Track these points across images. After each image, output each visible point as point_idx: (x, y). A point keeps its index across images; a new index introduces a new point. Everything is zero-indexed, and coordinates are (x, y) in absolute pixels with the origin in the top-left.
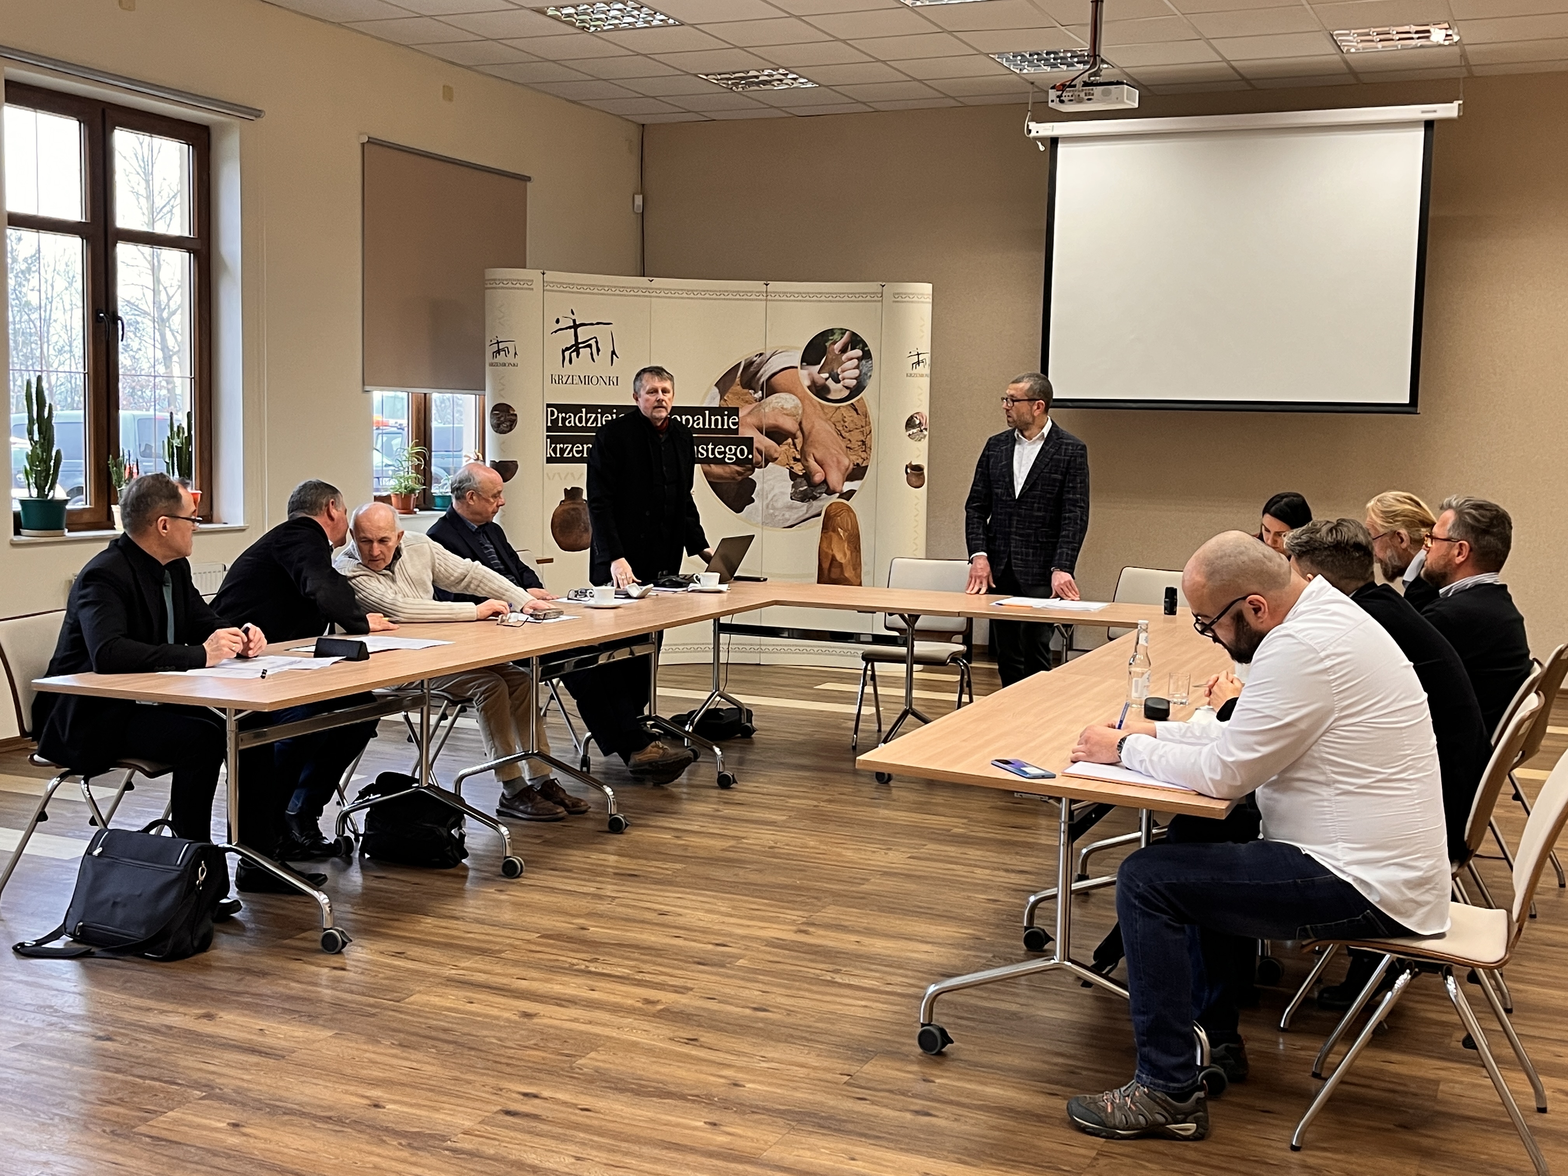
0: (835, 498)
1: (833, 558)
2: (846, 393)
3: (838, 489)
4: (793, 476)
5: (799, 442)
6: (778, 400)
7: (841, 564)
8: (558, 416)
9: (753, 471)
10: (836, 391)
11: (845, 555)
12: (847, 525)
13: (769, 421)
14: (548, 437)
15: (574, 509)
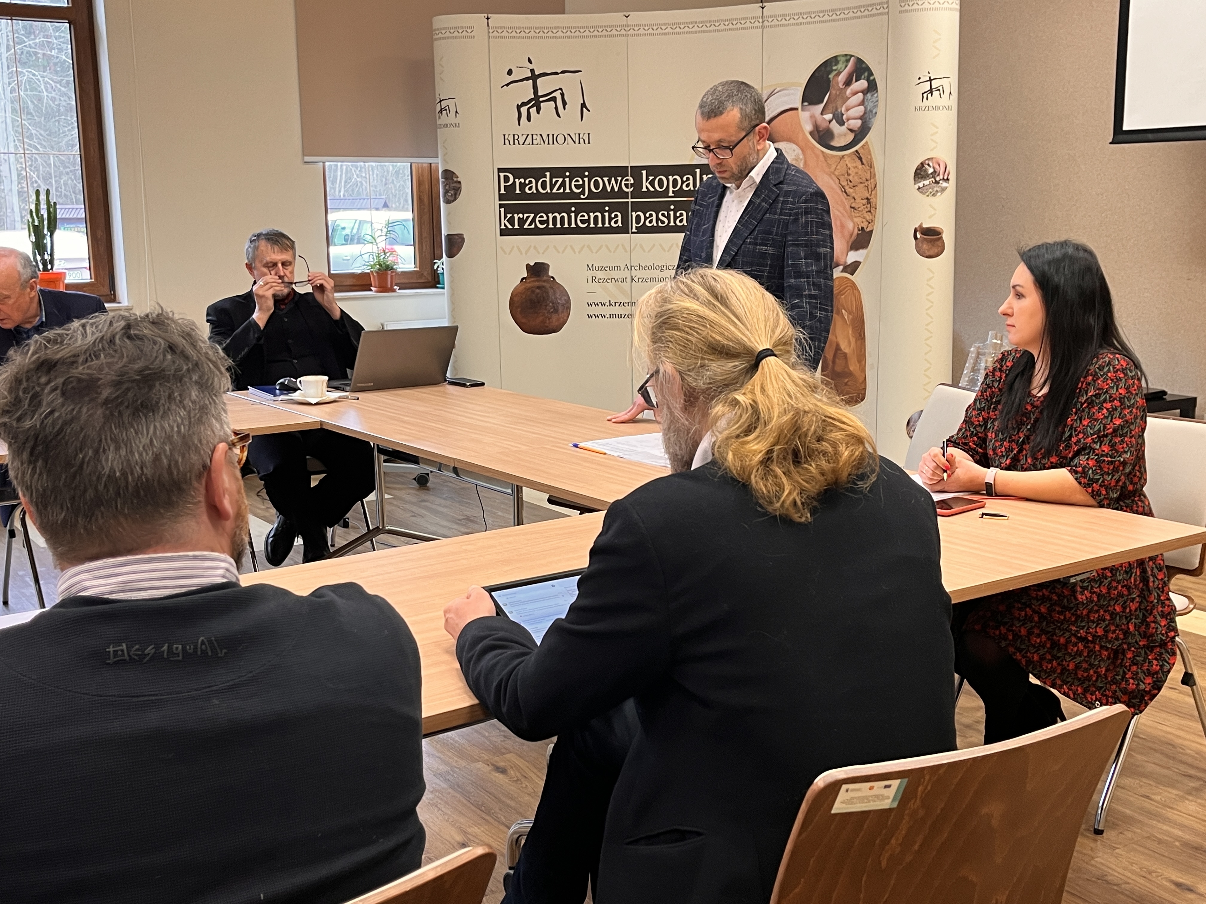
0: (839, 272)
1: (838, 347)
2: (851, 137)
3: (842, 261)
7: (845, 355)
8: (514, 182)
10: (840, 135)
11: (849, 343)
12: (852, 305)
14: (501, 206)
15: (538, 287)
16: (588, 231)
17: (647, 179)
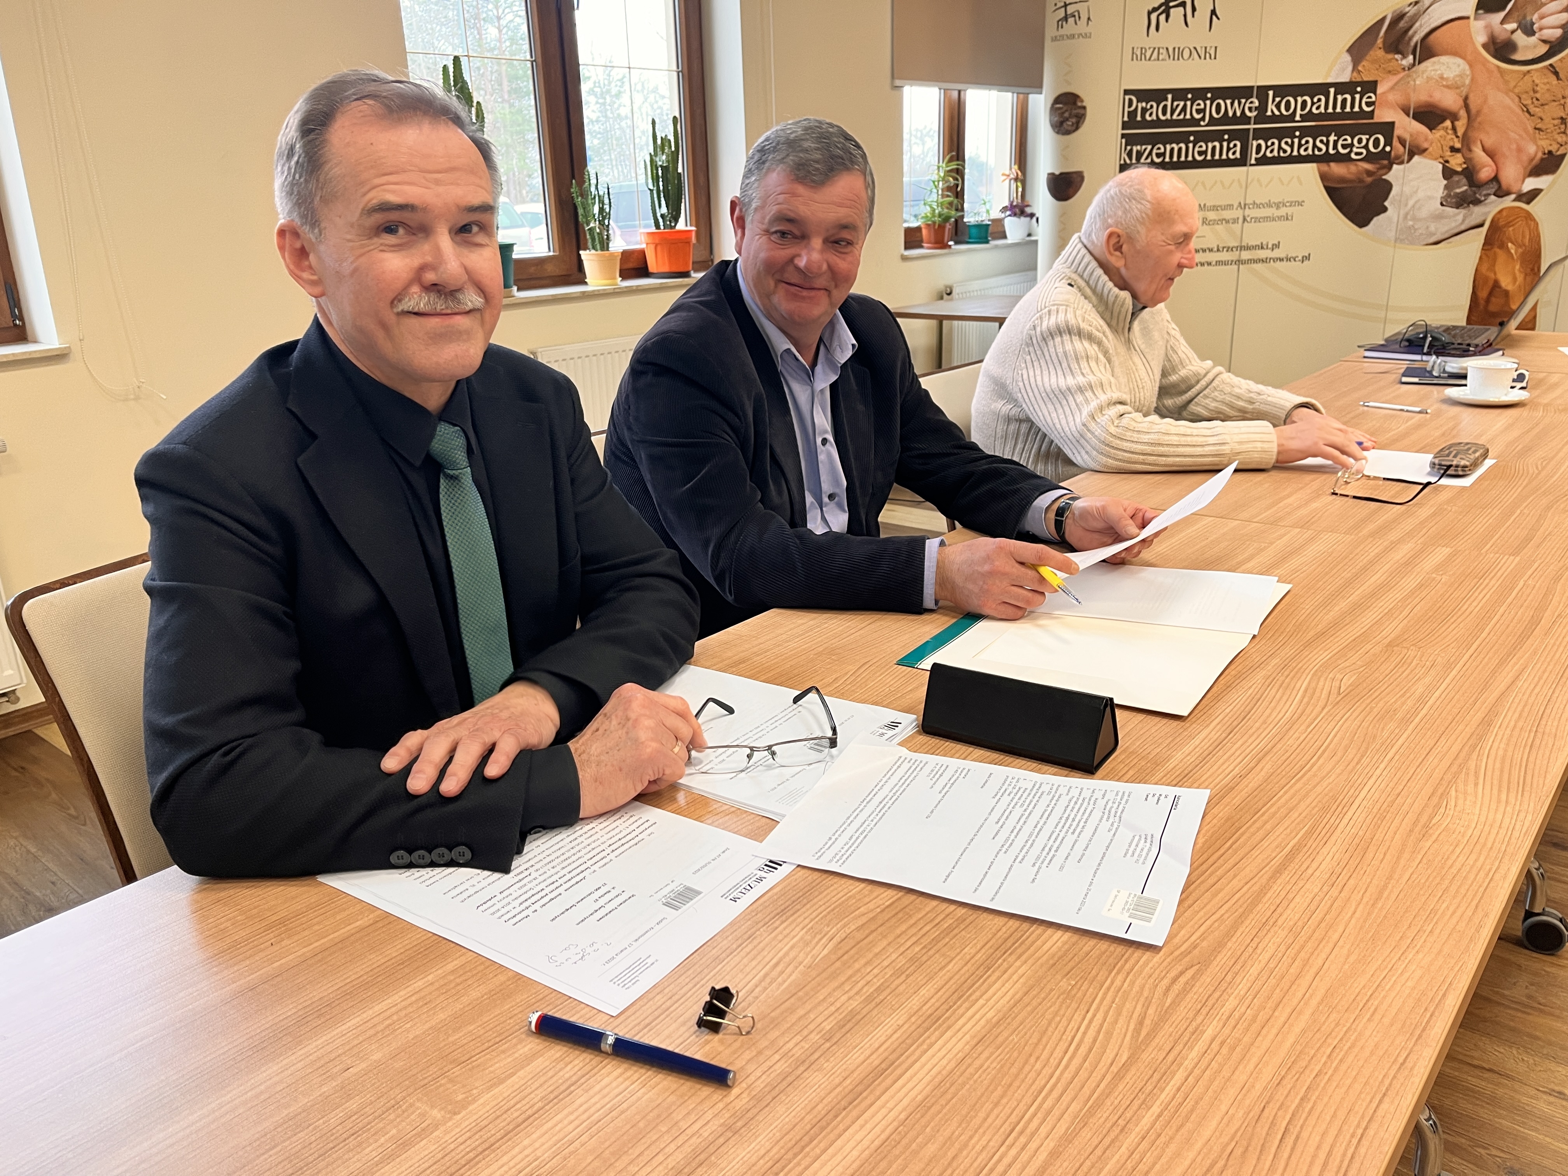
0: (1508, 202)
1: (1496, 284)
2: (1544, 48)
3: (1515, 188)
4: (1448, 173)
5: (1461, 125)
6: (1437, 67)
7: (1506, 293)
8: (1137, 107)
9: (1390, 168)
11: (1515, 279)
12: (1524, 237)
13: (1420, 96)
14: (1123, 136)
16: (1205, 164)
17: (1273, 101)
